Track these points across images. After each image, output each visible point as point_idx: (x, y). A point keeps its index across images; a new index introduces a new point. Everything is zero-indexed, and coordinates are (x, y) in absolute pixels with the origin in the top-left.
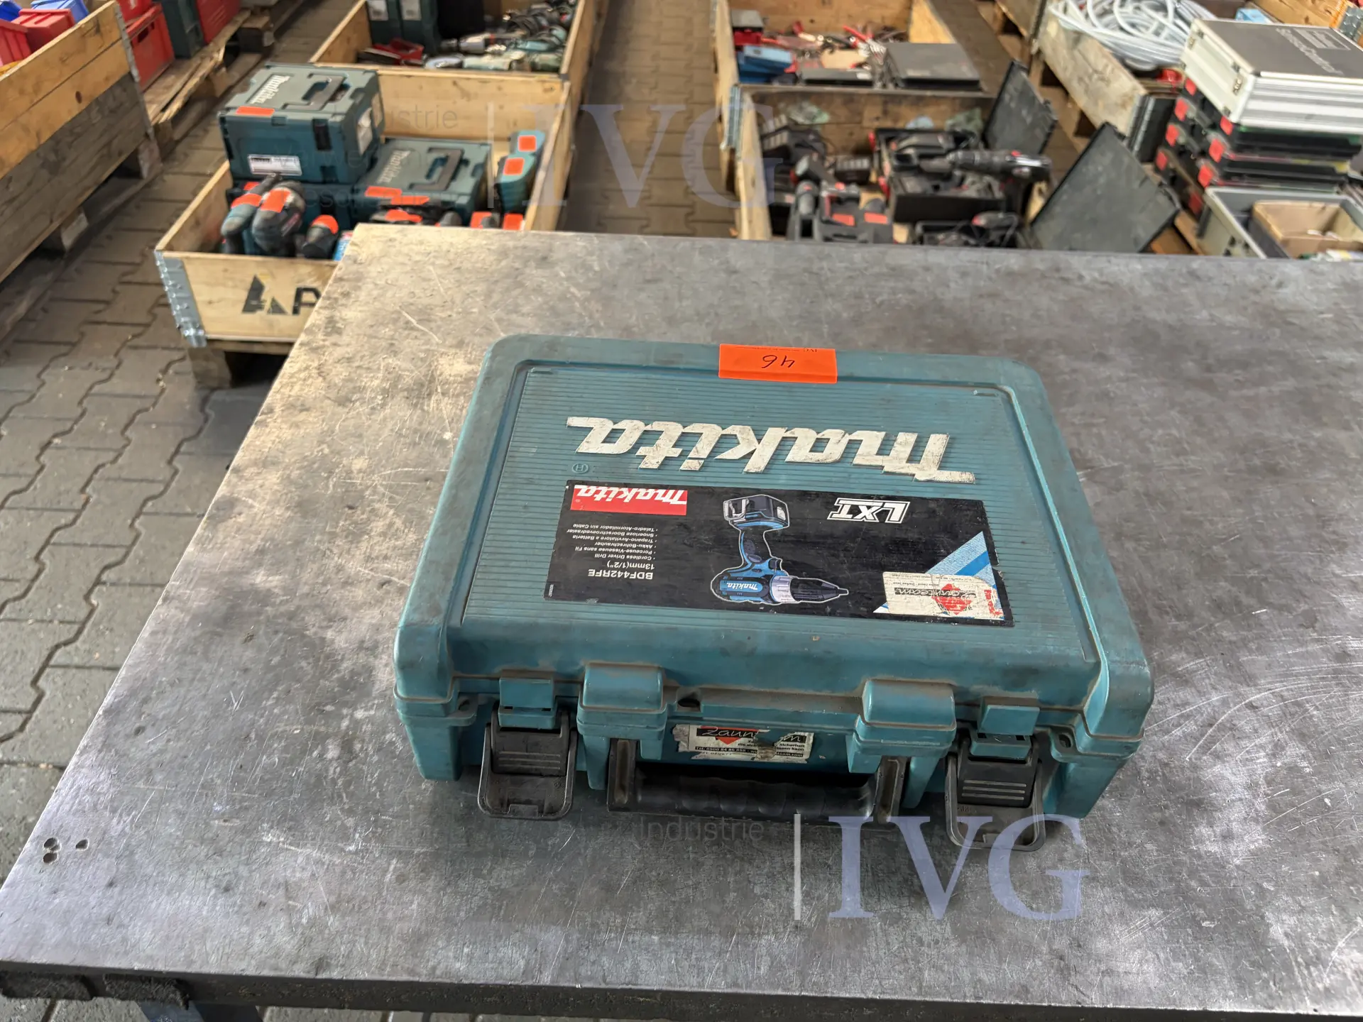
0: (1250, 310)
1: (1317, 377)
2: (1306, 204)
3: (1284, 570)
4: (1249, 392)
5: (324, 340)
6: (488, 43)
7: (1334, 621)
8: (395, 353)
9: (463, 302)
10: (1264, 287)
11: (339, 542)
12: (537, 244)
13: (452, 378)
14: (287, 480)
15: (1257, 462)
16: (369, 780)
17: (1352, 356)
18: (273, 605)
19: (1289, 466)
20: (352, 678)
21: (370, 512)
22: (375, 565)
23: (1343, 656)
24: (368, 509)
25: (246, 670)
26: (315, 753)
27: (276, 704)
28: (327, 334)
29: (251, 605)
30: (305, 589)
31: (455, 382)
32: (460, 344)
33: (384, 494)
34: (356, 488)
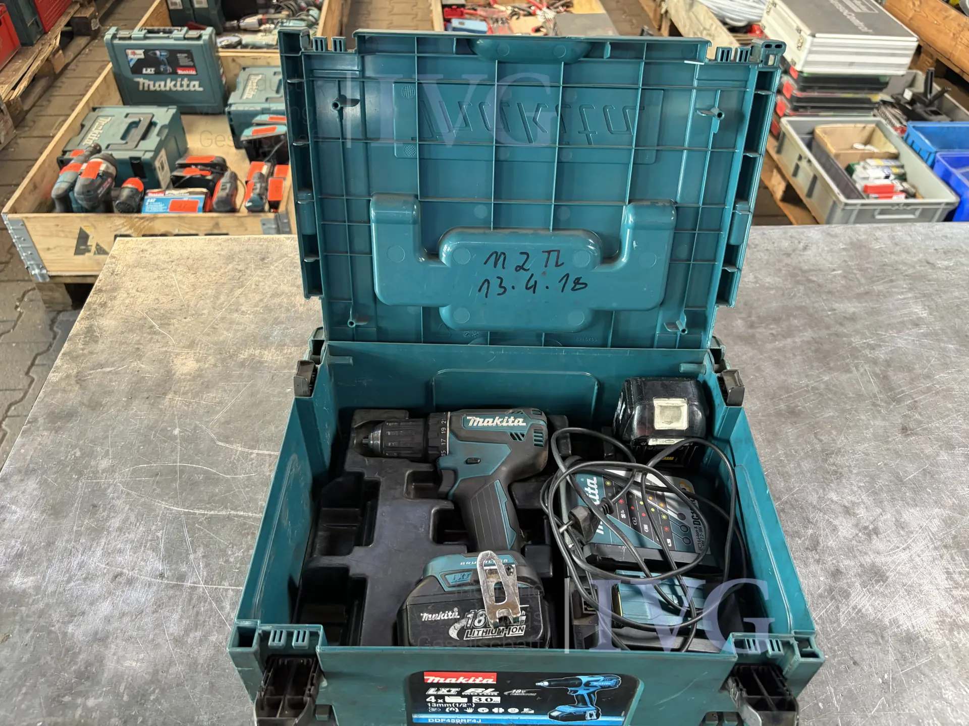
0: (784, 272)
1: (828, 327)
2: (852, 125)
3: (797, 501)
4: (778, 344)
5: (83, 349)
6: (261, 23)
7: (831, 543)
8: (140, 357)
9: (196, 305)
10: (794, 250)
11: (83, 540)
12: (258, 247)
13: (183, 377)
14: (43, 483)
15: (782, 406)
17: (854, 307)
18: (27, 605)
19: (804, 407)
21: (110, 509)
22: (110, 560)
23: (836, 574)
24: (109, 506)
27: (23, 699)
28: (86, 344)
29: (9, 606)
30: (53, 588)
31: (184, 380)
32: (192, 345)
33: (122, 490)
34: (100, 487)
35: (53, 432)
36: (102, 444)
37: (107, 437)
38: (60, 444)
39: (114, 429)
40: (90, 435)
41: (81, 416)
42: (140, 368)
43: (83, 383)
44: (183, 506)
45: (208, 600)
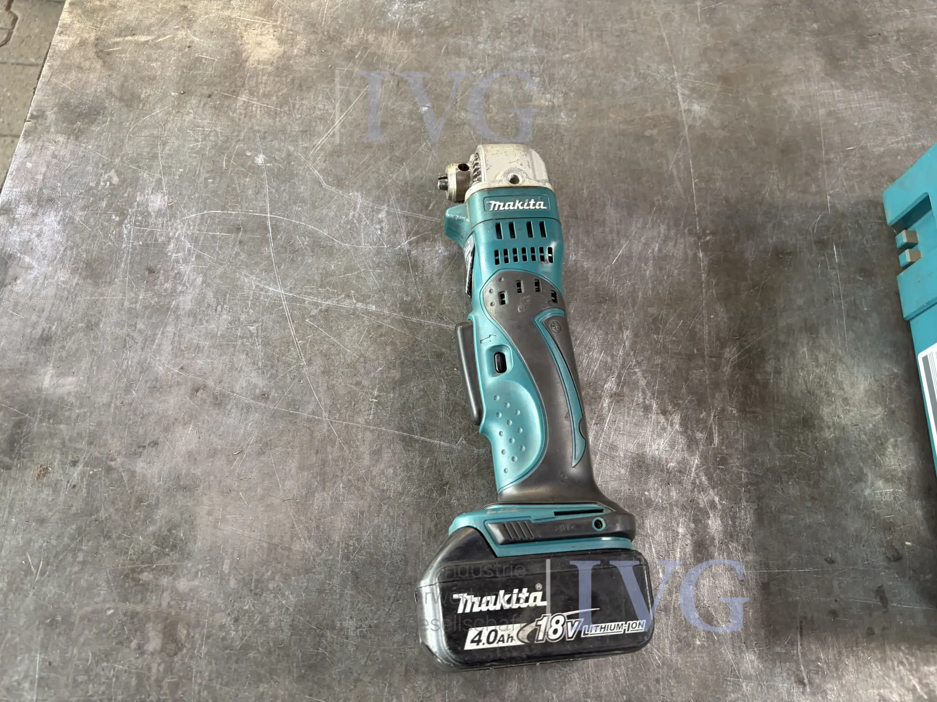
8: (190, 23)
11: (140, 326)
13: (261, 67)
14: (67, 223)
16: (199, 681)
18: (69, 421)
20: (169, 530)
21: (175, 278)
22: (185, 362)
24: (172, 274)
25: (42, 521)
26: (133, 645)
27: (81, 571)
29: (41, 421)
30: (104, 398)
31: (264, 72)
32: (269, 11)
33: (189, 250)
34: (156, 240)
35: (72, 137)
36: (150, 168)
37: (154, 157)
38: (85, 159)
39: (164, 144)
40: (129, 149)
41: (112, 115)
42: (192, 42)
43: (107, 59)
44: (284, 286)
45: (337, 443)
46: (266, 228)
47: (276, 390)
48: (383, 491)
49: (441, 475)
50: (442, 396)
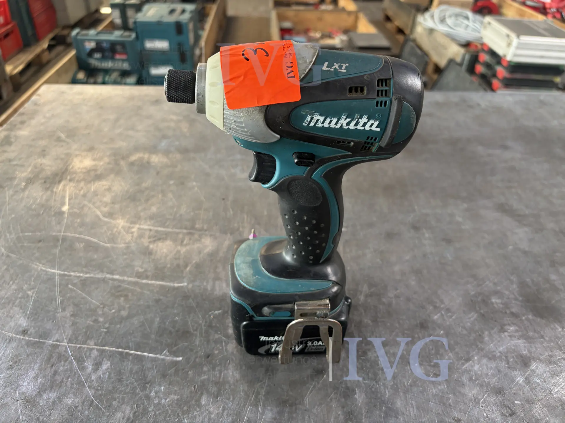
32: (91, 149)
44: (59, 269)
45: (69, 359)
46: (58, 240)
47: (34, 328)
48: (97, 390)
49: (145, 376)
50: (156, 325)
